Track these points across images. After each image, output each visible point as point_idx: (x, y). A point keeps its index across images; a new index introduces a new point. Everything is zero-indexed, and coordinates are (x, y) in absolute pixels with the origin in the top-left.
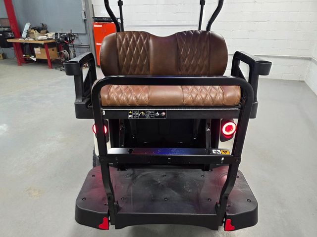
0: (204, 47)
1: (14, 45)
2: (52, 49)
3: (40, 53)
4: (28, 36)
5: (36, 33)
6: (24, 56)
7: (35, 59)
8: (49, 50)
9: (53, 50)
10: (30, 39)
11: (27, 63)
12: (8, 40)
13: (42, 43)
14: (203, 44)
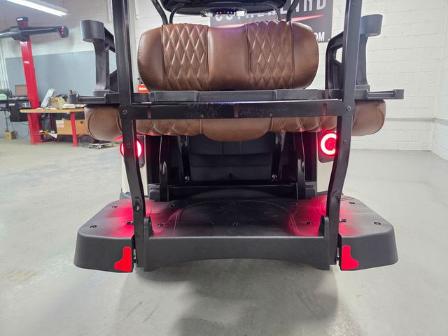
0: (285, 39)
1: (29, 117)
2: (80, 121)
3: (63, 126)
4: (49, 104)
5: (61, 100)
6: (42, 131)
7: (55, 136)
8: (76, 121)
9: (82, 123)
10: (52, 108)
11: (43, 142)
12: (22, 111)
13: (68, 112)
14: (283, 36)
